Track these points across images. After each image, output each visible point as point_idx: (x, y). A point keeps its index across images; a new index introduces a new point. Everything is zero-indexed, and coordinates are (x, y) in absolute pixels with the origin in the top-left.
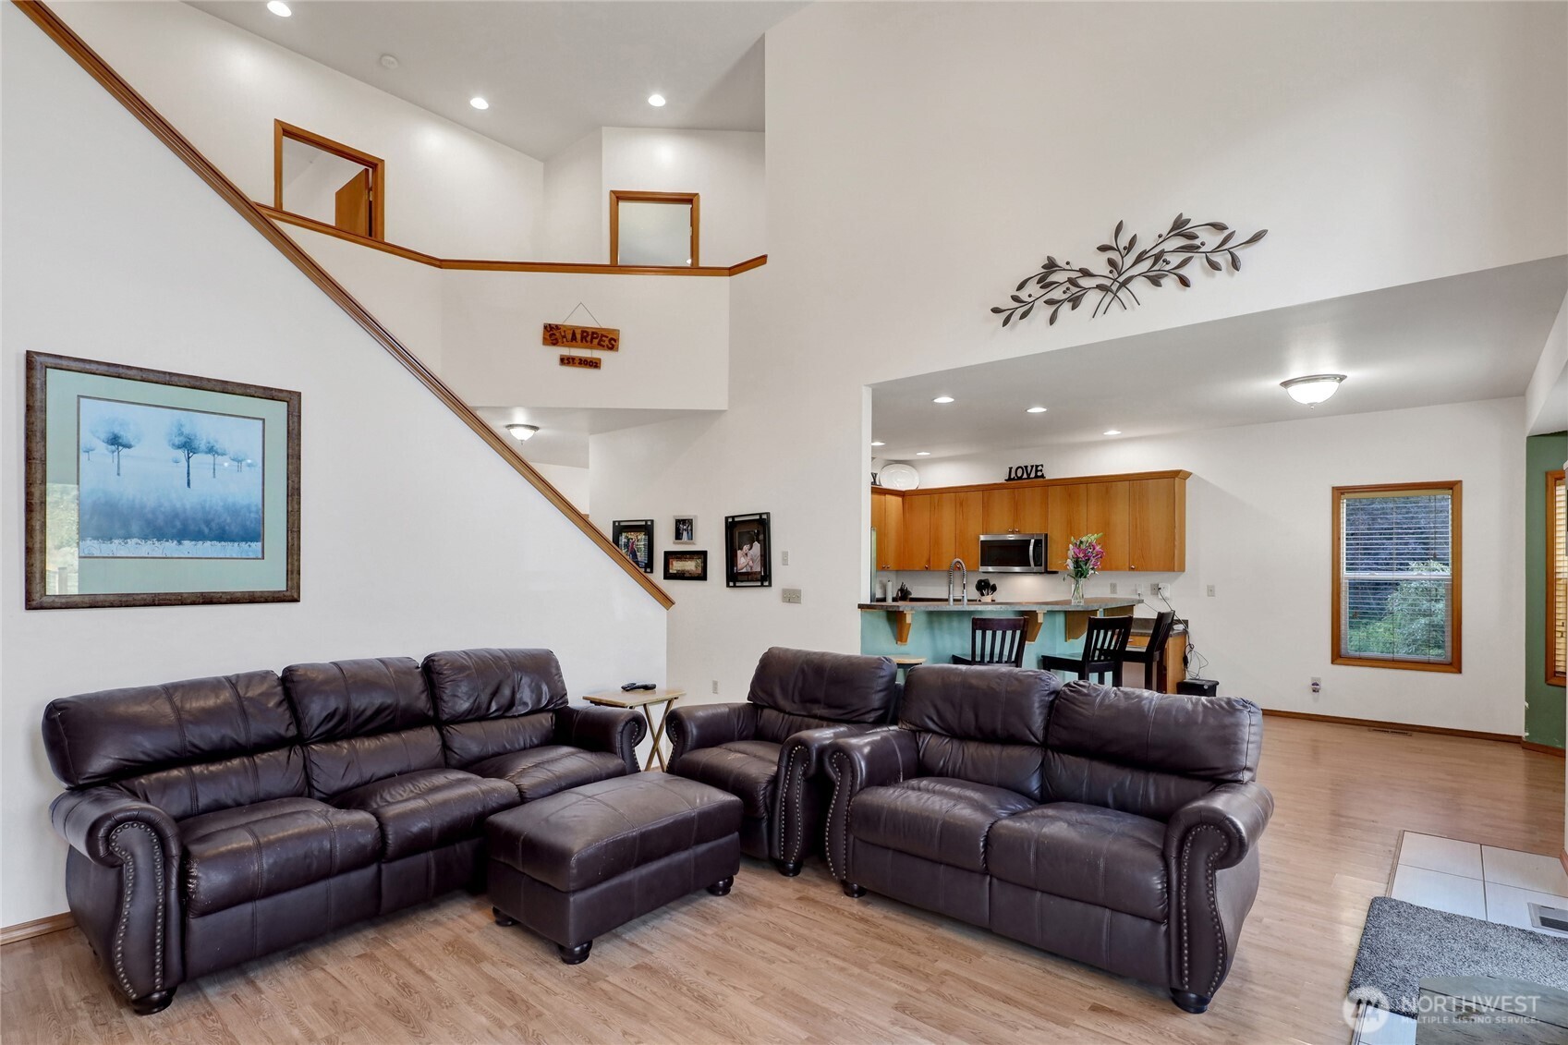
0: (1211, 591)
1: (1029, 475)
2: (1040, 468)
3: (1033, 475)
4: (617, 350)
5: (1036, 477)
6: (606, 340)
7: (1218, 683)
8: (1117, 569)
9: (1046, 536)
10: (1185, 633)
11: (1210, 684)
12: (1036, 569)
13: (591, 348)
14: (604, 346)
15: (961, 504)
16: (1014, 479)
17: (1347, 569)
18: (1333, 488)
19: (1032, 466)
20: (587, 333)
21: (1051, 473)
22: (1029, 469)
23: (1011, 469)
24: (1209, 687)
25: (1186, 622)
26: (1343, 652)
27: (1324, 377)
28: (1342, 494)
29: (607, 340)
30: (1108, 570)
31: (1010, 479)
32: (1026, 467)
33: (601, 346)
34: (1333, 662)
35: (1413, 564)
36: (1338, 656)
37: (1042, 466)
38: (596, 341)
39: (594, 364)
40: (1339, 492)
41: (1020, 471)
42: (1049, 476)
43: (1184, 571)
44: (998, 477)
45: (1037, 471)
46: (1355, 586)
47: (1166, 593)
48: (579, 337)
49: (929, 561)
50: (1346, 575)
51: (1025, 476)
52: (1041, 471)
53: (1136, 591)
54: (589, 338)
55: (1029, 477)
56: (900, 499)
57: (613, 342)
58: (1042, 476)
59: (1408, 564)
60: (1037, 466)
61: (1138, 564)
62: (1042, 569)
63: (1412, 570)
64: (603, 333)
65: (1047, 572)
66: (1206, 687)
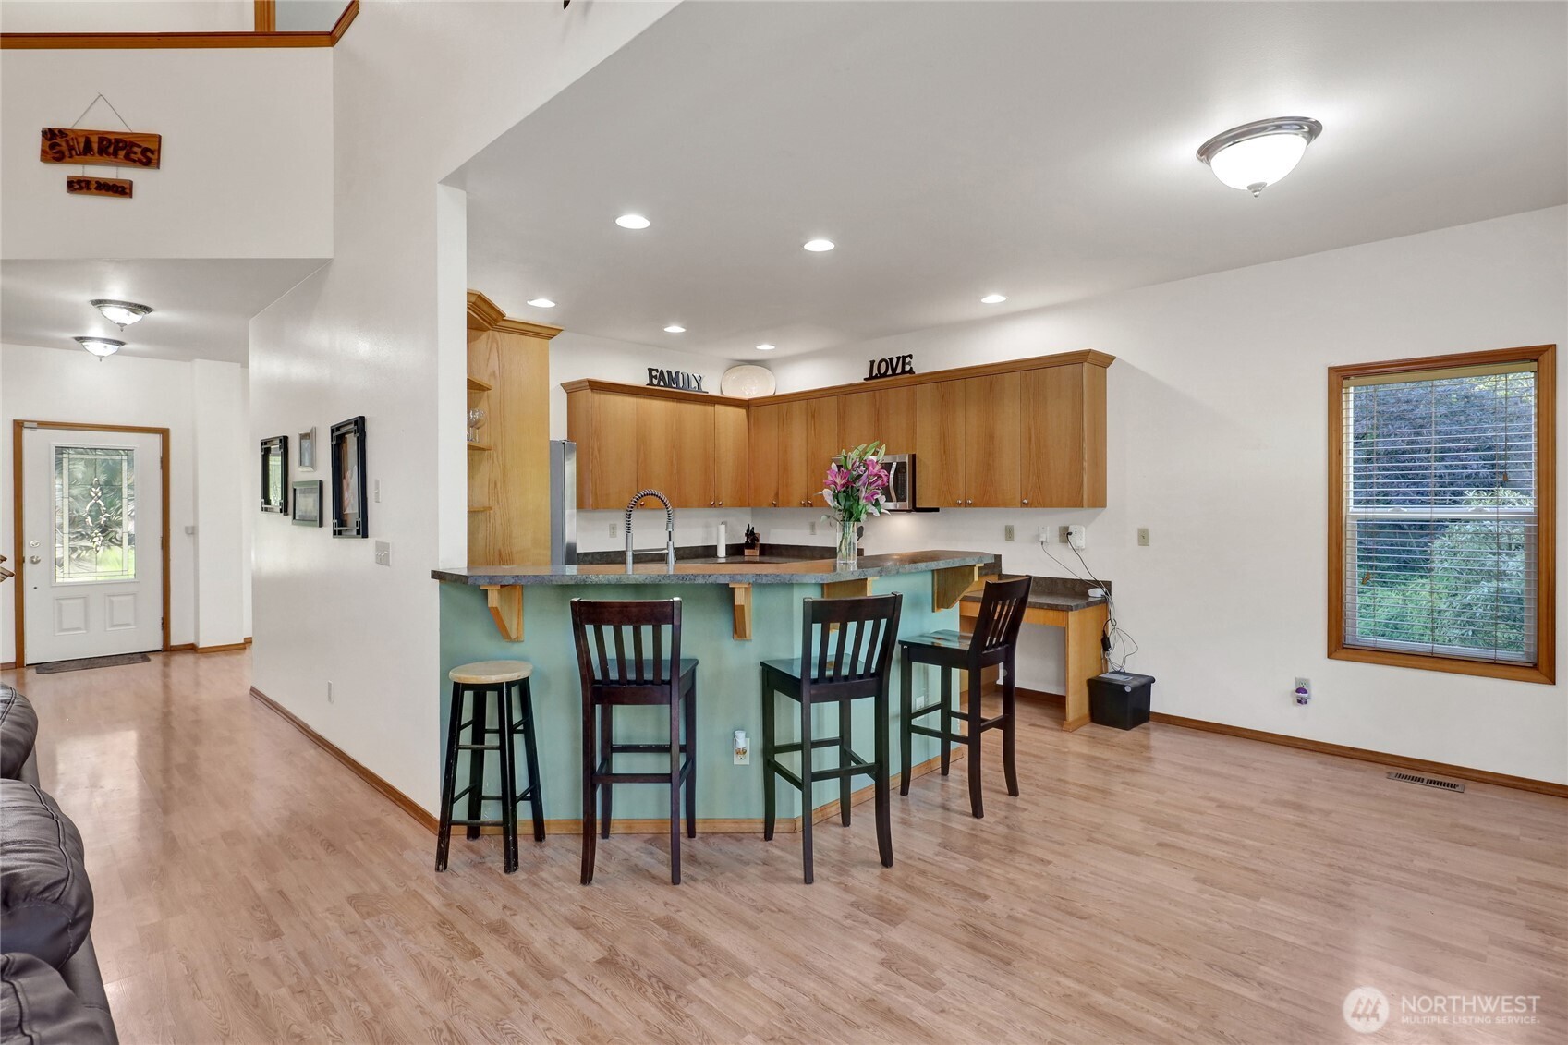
0: (1143, 537)
1: (894, 370)
2: (908, 360)
3: (899, 371)
4: (158, 167)
5: (904, 372)
6: (142, 151)
7: (1153, 680)
8: (1005, 505)
9: (913, 457)
10: (1105, 601)
11: (1136, 683)
12: (899, 505)
13: (117, 165)
14: (134, 161)
15: (813, 416)
16: (876, 377)
17: (1357, 502)
18: (1330, 369)
19: (898, 358)
20: (109, 140)
21: (921, 366)
22: (895, 361)
23: (872, 363)
24: (1134, 689)
25: (1108, 585)
26: (1349, 640)
27: (1279, 125)
28: (1347, 378)
29: (138, 150)
30: (992, 506)
31: (871, 377)
32: (891, 359)
33: (130, 160)
34: (1330, 655)
35: (1471, 494)
36: (1339, 646)
37: (911, 356)
38: (122, 153)
39: (121, 190)
40: (1340, 376)
41: (884, 364)
42: (917, 371)
43: (1103, 505)
44: (858, 375)
45: (904, 364)
46: (1370, 529)
47: (1079, 539)
48: (95, 146)
49: (777, 495)
50: (1352, 510)
51: (890, 372)
52: (909, 363)
53: (1039, 536)
54: (111, 150)
55: (894, 373)
56: (742, 412)
57: (149, 154)
58: (911, 371)
59: (1460, 494)
60: (904, 357)
61: (1036, 498)
62: (907, 504)
63: (1468, 502)
64: (132, 140)
65: (915, 509)
66: (1128, 689)
